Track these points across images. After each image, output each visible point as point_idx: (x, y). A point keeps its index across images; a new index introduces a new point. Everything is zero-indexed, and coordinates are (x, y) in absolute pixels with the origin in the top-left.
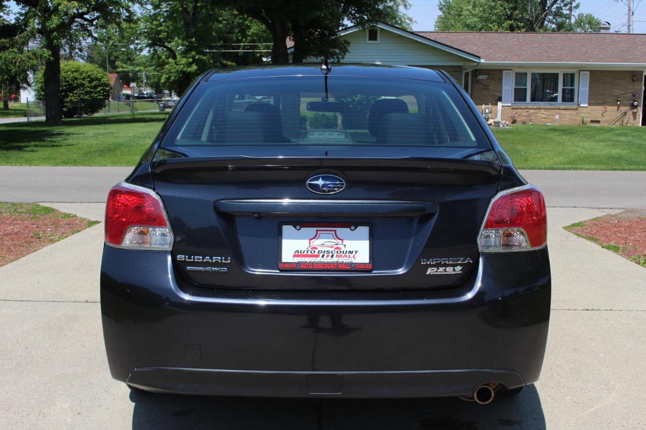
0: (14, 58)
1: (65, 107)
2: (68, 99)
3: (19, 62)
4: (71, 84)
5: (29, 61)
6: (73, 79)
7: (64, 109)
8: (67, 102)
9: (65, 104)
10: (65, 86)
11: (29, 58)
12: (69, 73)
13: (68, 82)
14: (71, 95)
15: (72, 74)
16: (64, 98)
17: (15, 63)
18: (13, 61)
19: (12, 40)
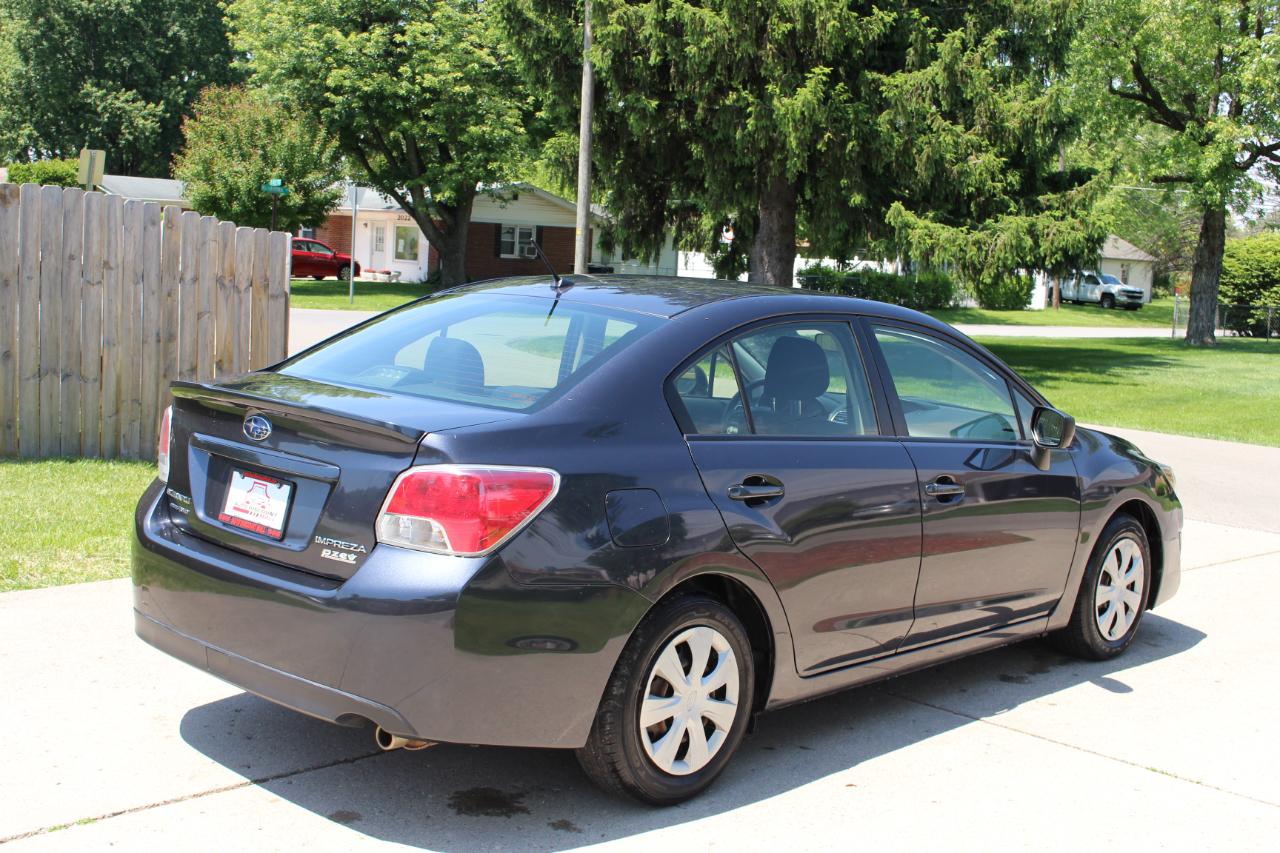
0: (1048, 227)
1: (1252, 316)
2: (1258, 303)
3: (1054, 234)
4: (1267, 275)
5: (1069, 233)
6: (1274, 266)
7: (1249, 320)
8: (1257, 308)
9: (1252, 311)
10: (1258, 277)
11: (1073, 228)
12: (1269, 254)
13: (1262, 269)
14: (1267, 294)
15: (1274, 257)
16: (1252, 299)
17: (1048, 235)
18: (1046, 231)
19: (1064, 196)
